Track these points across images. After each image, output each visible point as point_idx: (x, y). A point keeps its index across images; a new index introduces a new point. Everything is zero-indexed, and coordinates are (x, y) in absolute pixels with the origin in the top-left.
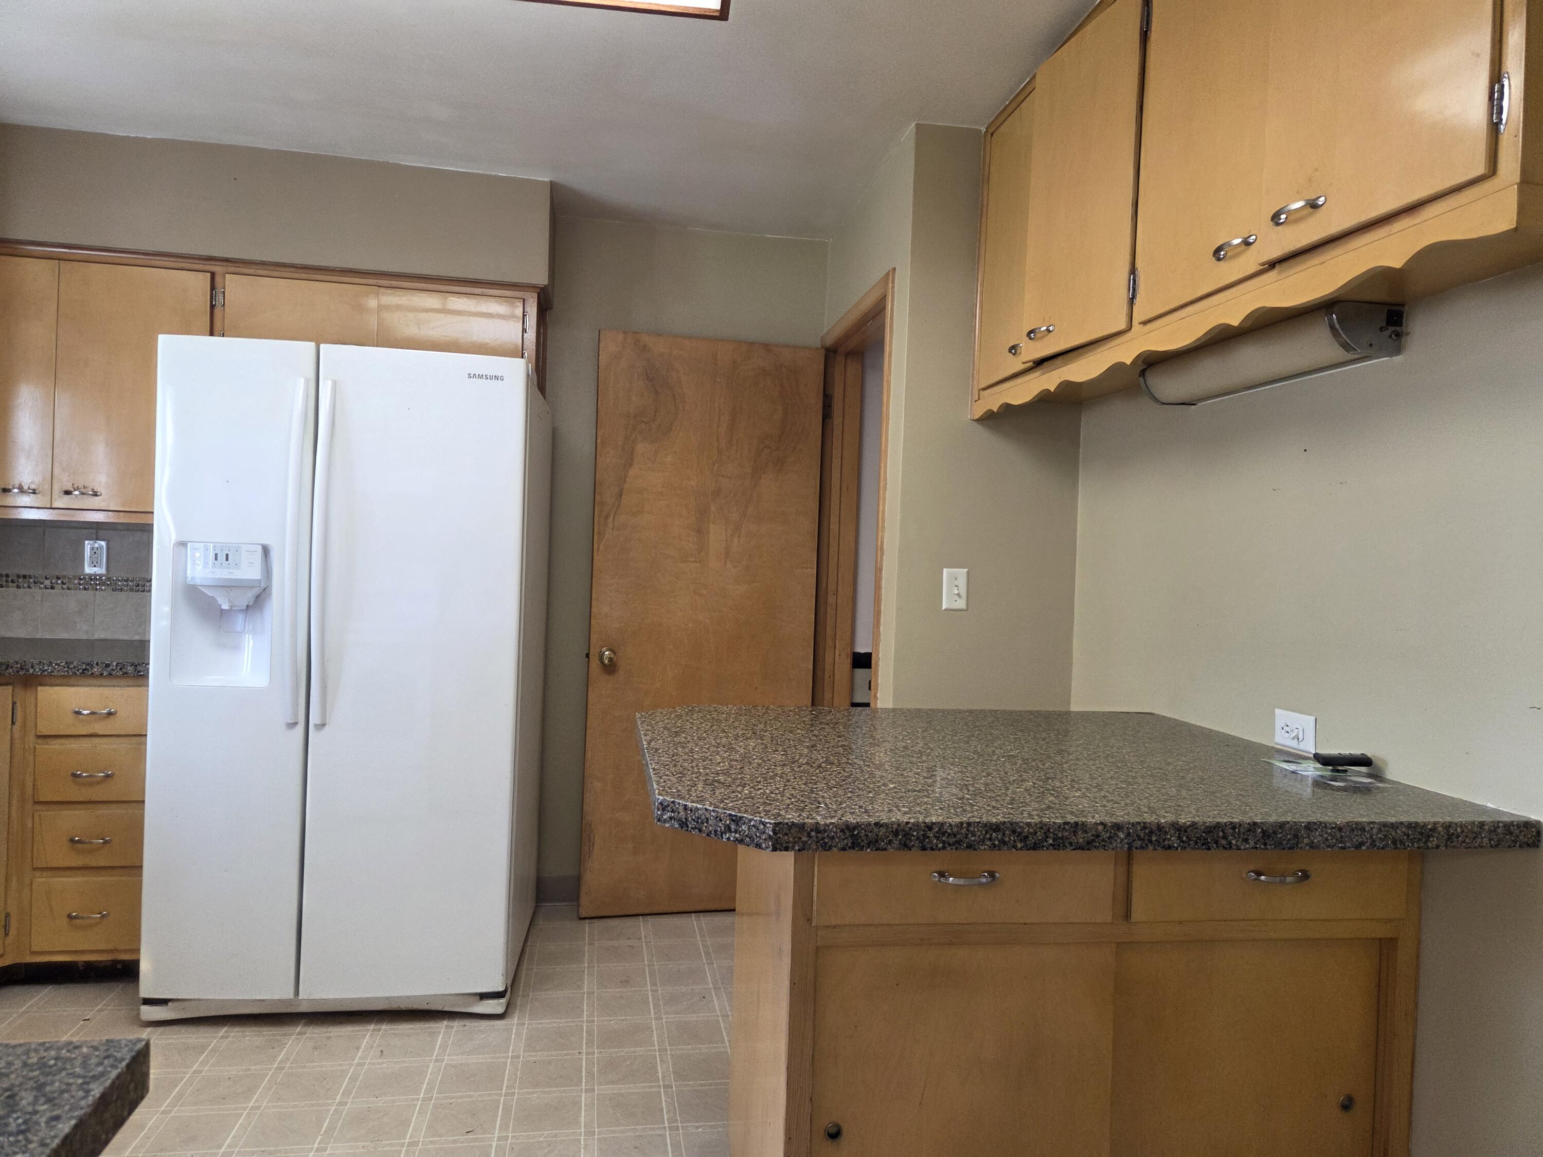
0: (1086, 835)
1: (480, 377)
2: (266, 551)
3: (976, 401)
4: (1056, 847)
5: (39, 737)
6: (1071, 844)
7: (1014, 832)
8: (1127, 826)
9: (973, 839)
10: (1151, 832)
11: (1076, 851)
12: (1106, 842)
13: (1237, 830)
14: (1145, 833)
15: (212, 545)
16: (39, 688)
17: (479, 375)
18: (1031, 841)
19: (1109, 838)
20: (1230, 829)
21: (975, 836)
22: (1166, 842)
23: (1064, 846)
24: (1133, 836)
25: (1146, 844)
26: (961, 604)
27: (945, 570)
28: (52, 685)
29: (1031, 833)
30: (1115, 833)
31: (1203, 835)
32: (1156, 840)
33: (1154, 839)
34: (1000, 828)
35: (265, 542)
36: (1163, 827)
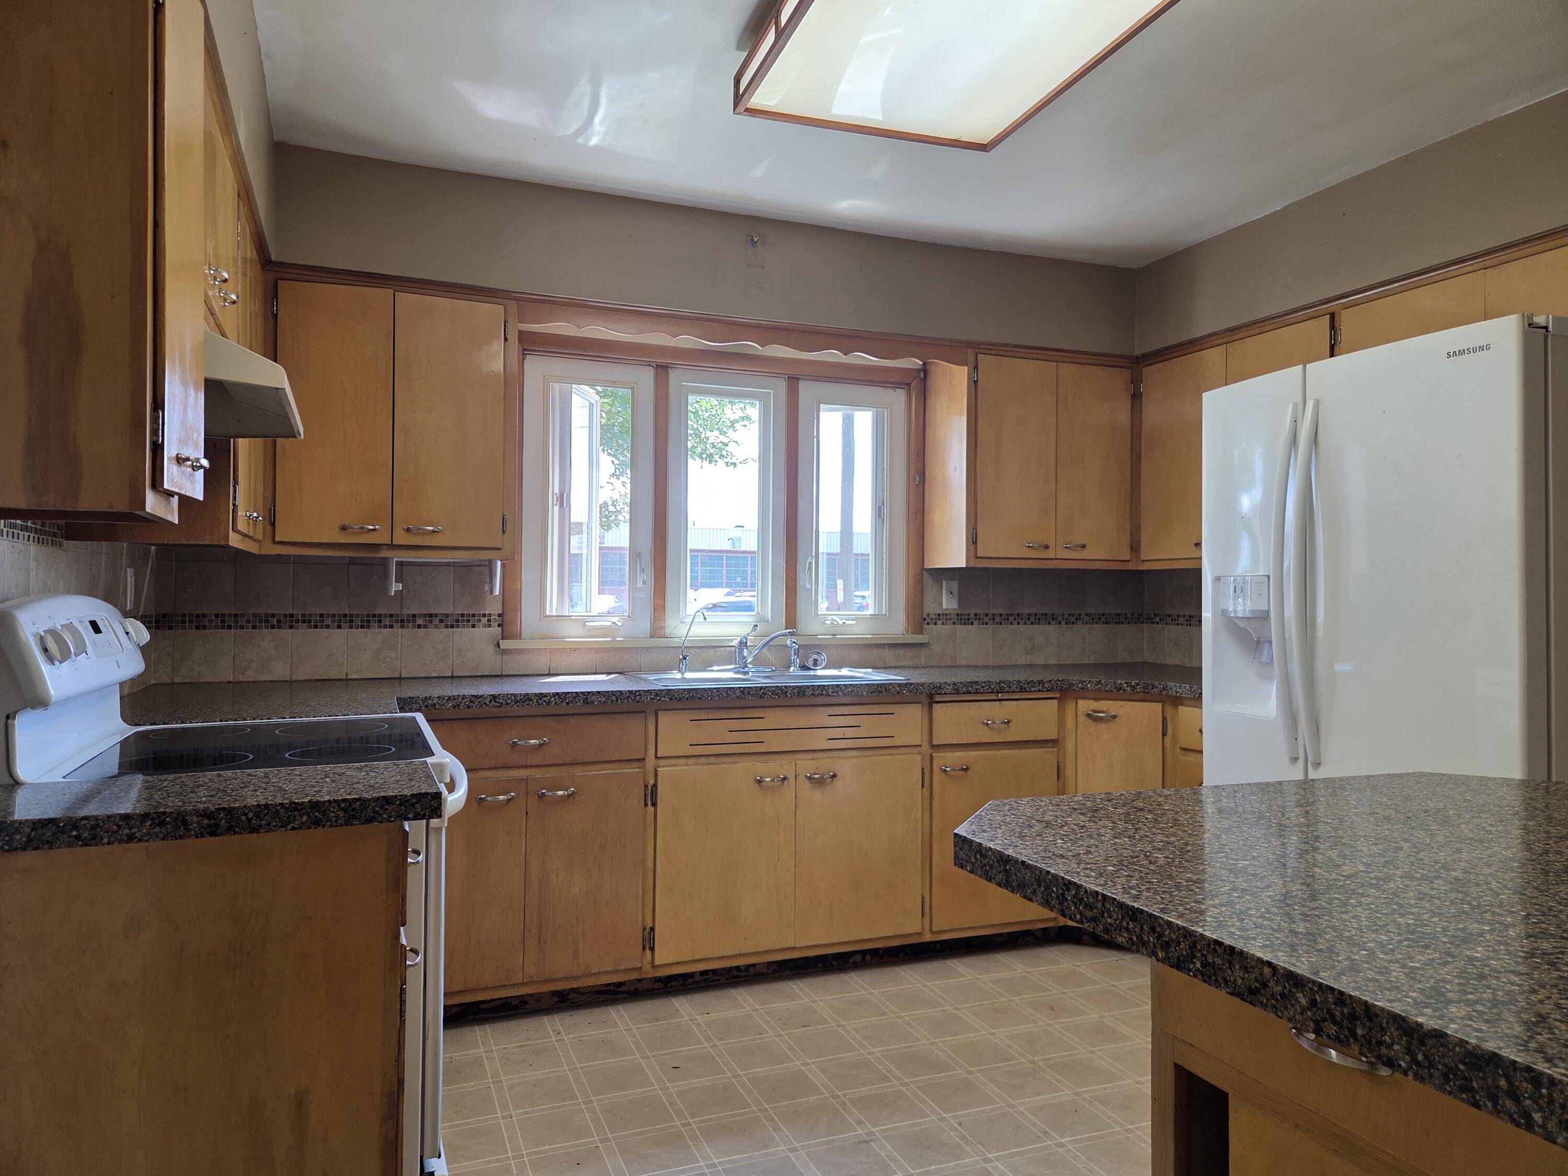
0: (1246, 976)
4: (1206, 978)
5: (1182, 749)
6: (1226, 981)
7: (1153, 929)
8: (1310, 985)
9: (1109, 920)
10: (1353, 1017)
11: (1233, 998)
12: (1277, 1000)
13: (1544, 1091)
14: (1343, 1014)
15: (1232, 578)
16: (1180, 707)
18: (1174, 953)
19: (1283, 995)
20: (1526, 1081)
21: (1111, 918)
22: (1384, 1050)
23: (1216, 981)
24: (1322, 1010)
25: (1346, 1036)
28: (1187, 706)
29: (1173, 940)
30: (1290, 991)
31: (1462, 1067)
32: (1363, 1036)
33: (1359, 1031)
34: (1137, 918)
36: (1377, 1016)
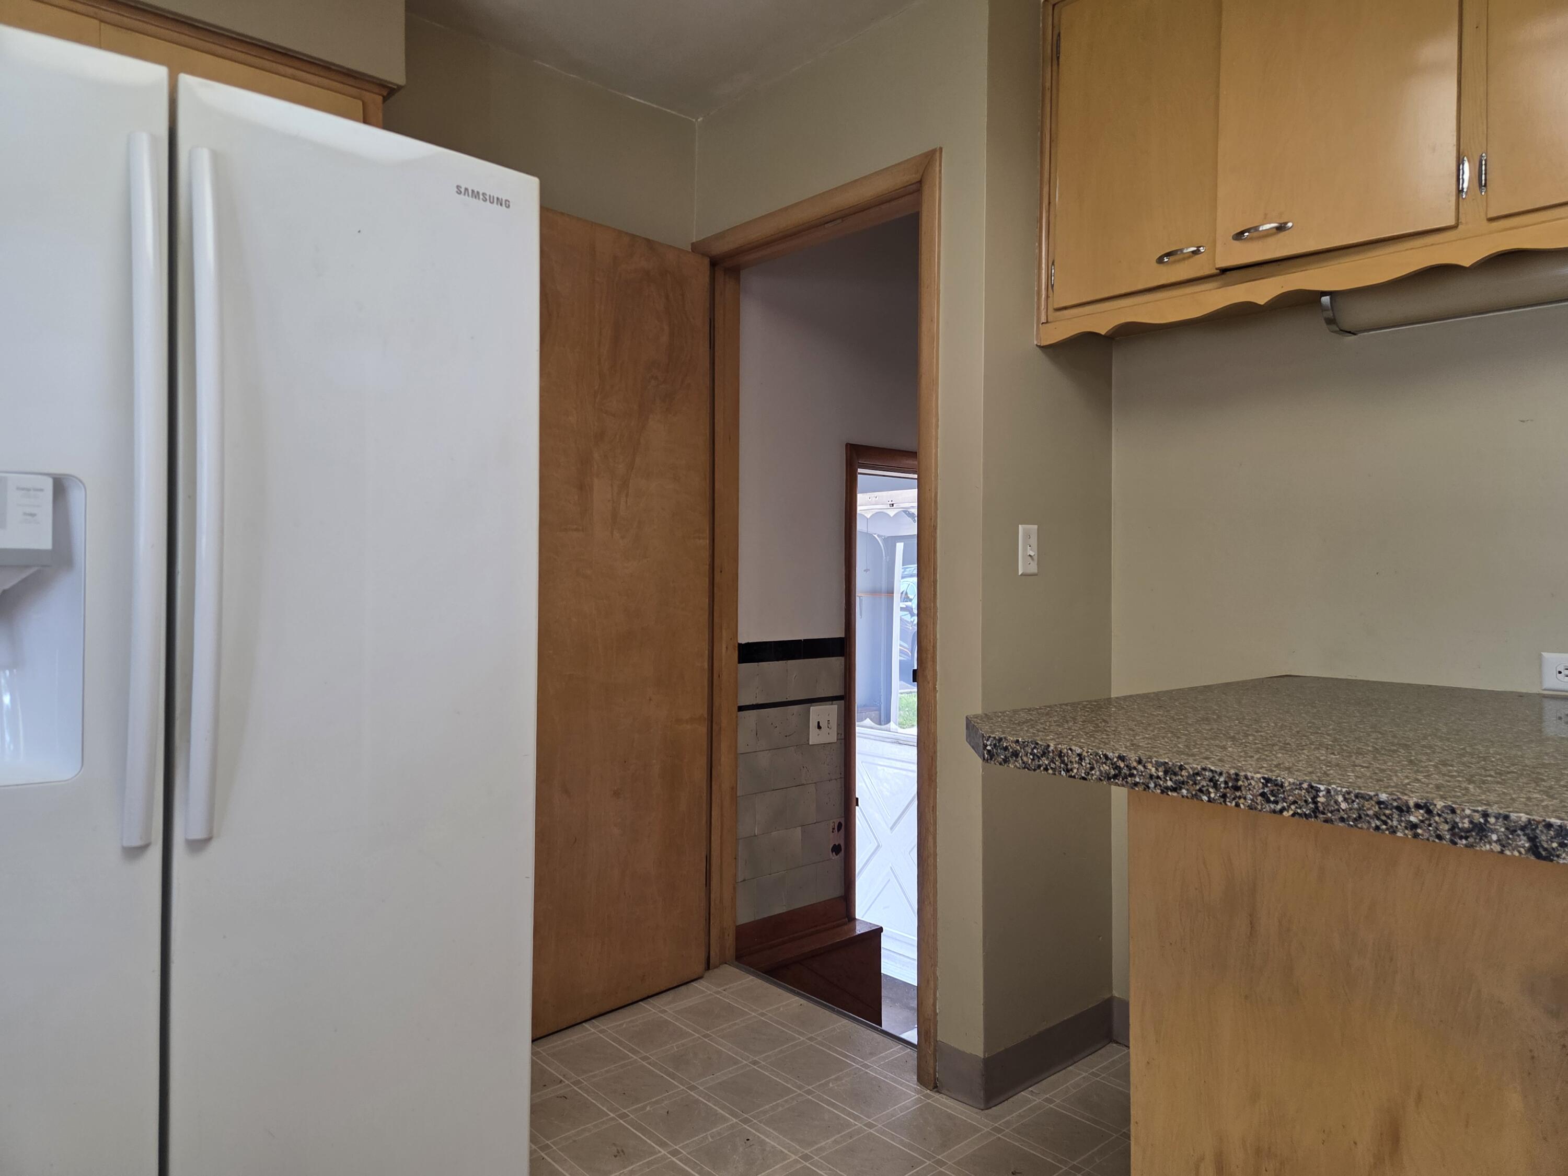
1: (475, 195)
2: (60, 487)
3: (1043, 323)
17: (473, 191)
26: (1033, 568)
27: (1020, 526)
35: (59, 469)
